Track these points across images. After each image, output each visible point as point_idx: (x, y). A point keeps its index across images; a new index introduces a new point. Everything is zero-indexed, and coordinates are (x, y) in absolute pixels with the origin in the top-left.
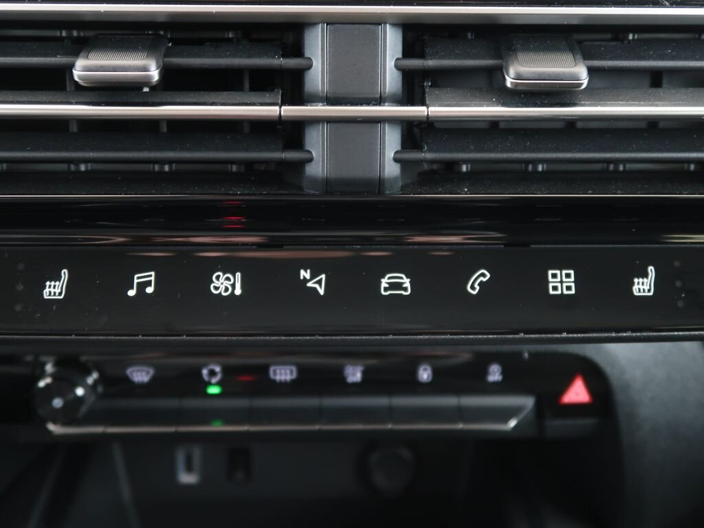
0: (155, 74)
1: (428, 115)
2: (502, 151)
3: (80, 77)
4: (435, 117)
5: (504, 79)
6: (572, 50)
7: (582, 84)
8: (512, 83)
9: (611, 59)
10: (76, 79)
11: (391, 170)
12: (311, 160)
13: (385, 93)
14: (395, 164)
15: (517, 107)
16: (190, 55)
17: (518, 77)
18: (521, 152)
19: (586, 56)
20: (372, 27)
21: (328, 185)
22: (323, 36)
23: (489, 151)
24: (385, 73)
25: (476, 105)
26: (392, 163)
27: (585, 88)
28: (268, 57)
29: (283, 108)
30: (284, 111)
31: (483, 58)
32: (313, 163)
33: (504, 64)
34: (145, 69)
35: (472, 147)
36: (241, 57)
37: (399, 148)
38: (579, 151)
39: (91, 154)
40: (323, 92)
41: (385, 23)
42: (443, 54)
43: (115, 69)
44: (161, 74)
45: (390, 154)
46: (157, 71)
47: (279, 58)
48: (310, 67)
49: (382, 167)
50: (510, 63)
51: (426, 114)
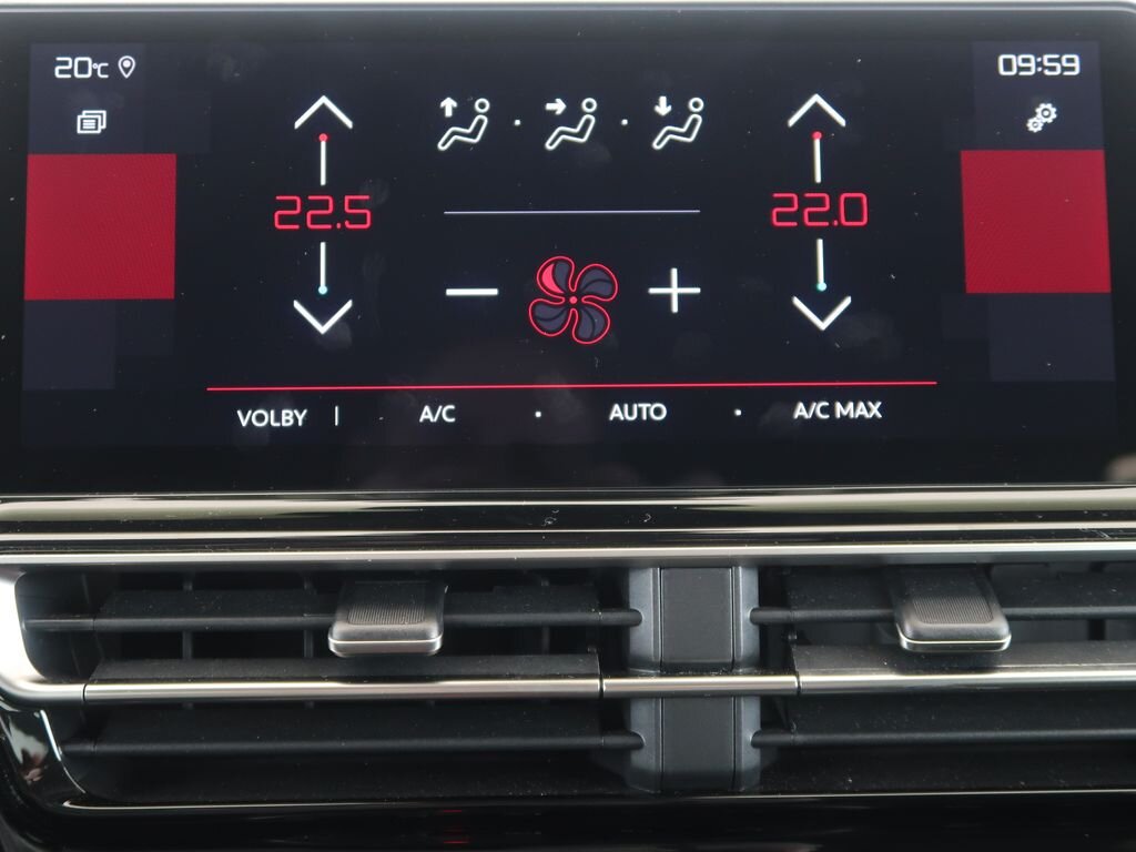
0: (436, 640)
1: (799, 687)
2: (899, 730)
3: (337, 646)
4: (809, 690)
5: (898, 638)
6: (985, 595)
7: (1002, 644)
8: (908, 643)
9: (1036, 605)
10: (332, 649)
11: (749, 758)
12: (639, 746)
13: (739, 656)
14: (754, 750)
15: (918, 674)
16: (479, 610)
17: (917, 636)
18: (923, 731)
19: (1004, 603)
20: (720, 571)
21: (665, 782)
22: (655, 583)
23: (881, 729)
24: (738, 630)
25: (862, 673)
26: (751, 748)
27: (1008, 649)
28: (582, 611)
29: (605, 681)
30: (607, 685)
31: (867, 607)
32: (643, 751)
33: (896, 615)
34: (424, 635)
35: (857, 725)
36: (546, 611)
37: (758, 728)
38: (1004, 728)
39: (343, 744)
40: (656, 656)
41: (737, 566)
42: (813, 600)
43: (385, 636)
44: (444, 641)
45: (748, 735)
46: (440, 637)
47: (596, 611)
48: (638, 622)
49: (737, 754)
50: (904, 616)
51: (796, 685)
